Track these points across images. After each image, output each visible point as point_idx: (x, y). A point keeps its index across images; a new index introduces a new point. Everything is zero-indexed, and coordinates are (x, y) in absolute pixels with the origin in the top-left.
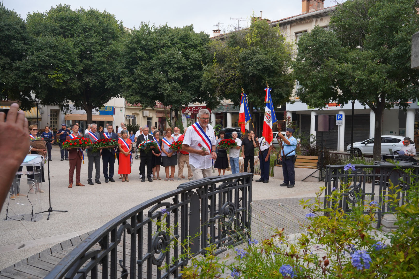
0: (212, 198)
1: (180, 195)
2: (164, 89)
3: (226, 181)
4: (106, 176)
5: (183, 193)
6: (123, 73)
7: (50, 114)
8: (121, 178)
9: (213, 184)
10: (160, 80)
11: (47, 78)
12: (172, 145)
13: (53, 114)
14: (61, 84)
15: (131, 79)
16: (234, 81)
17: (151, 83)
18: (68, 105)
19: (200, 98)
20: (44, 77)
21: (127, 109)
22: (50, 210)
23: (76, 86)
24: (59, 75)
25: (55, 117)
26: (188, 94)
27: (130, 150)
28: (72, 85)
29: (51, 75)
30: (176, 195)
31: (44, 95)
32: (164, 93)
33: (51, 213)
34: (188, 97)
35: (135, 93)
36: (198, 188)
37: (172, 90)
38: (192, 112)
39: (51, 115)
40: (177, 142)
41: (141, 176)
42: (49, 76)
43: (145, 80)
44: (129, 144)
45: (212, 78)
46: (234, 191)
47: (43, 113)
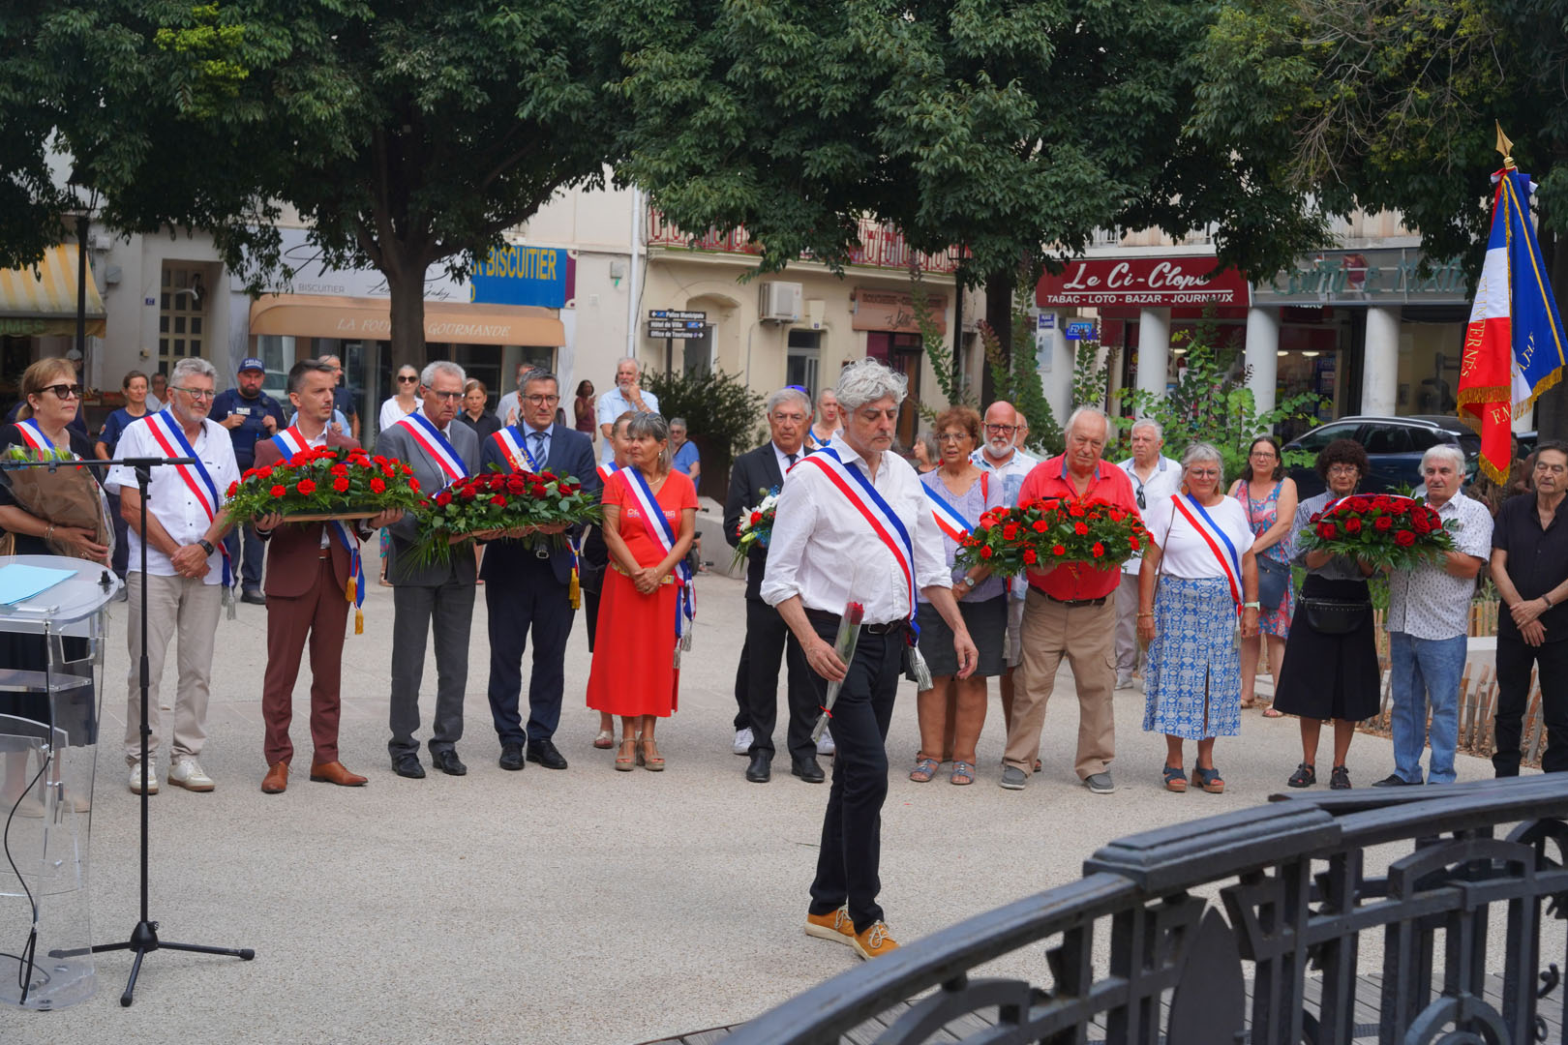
0: (1335, 956)
1: (1103, 929)
2: (918, 129)
3: (1447, 835)
4: (506, 726)
5: (1125, 911)
6: (643, 18)
7: (156, 293)
8: (606, 746)
9: (1346, 852)
10: (893, 70)
11: (147, 48)
12: (982, 534)
13: (174, 291)
14: (234, 90)
15: (694, 57)
16: (1438, 73)
17: (834, 92)
18: (276, 233)
19: (1176, 200)
20: (130, 41)
21: (656, 265)
22: (144, 940)
23: (330, 103)
24: (224, 31)
25: (189, 315)
26: (1086, 170)
27: (674, 552)
28: (308, 97)
29: (176, 27)
30: (1074, 924)
31: (127, 165)
32: (919, 158)
33: (148, 956)
34: (1087, 190)
35: (715, 156)
36: (1234, 881)
37: (976, 135)
38: (1110, 297)
39: (165, 297)
40: (1017, 515)
41: (745, 739)
42: (164, 34)
43: (790, 65)
44: (670, 514)
45: (1280, 51)
46: (1498, 914)
47: (115, 281)
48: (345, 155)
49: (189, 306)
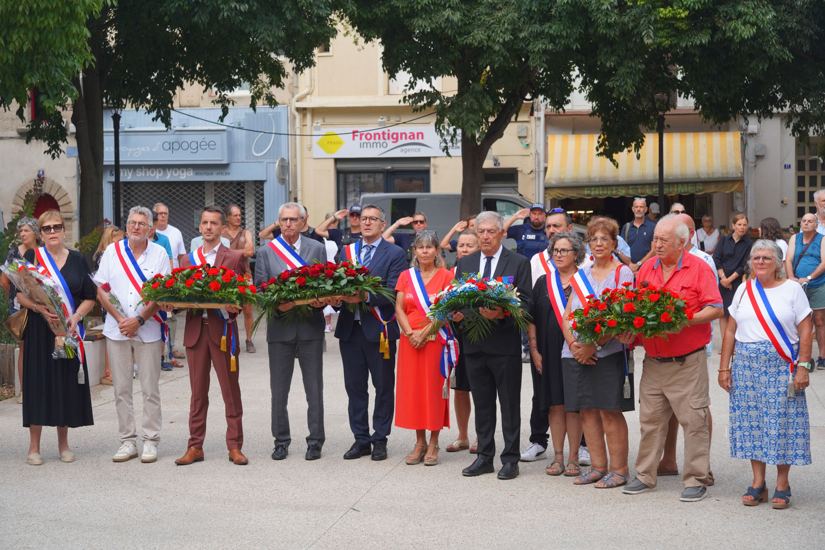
7: (792, 160)
13: (807, 158)
25: (819, 174)
47: (761, 154)
48: (784, 59)
49: (819, 168)
